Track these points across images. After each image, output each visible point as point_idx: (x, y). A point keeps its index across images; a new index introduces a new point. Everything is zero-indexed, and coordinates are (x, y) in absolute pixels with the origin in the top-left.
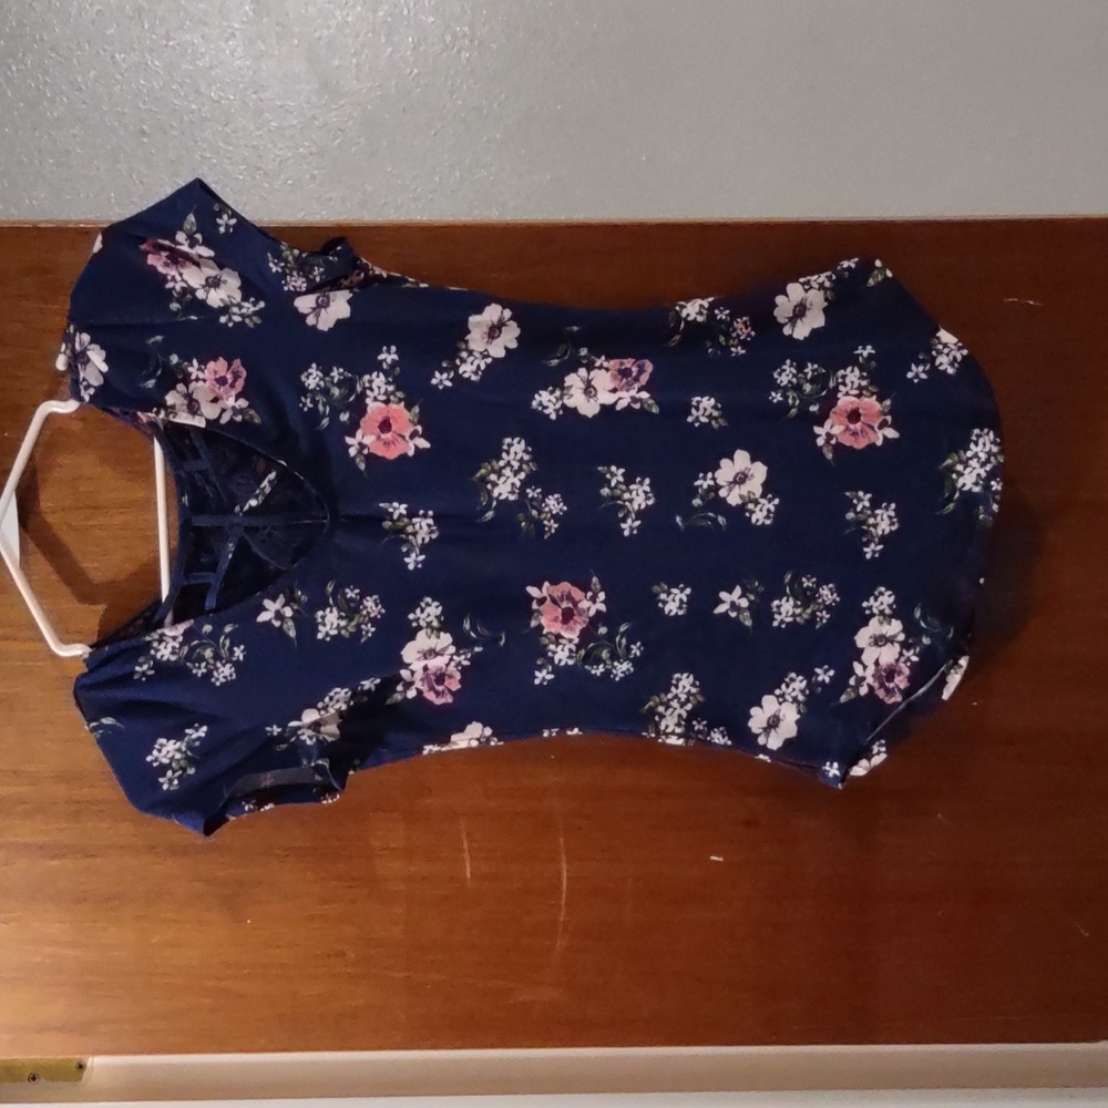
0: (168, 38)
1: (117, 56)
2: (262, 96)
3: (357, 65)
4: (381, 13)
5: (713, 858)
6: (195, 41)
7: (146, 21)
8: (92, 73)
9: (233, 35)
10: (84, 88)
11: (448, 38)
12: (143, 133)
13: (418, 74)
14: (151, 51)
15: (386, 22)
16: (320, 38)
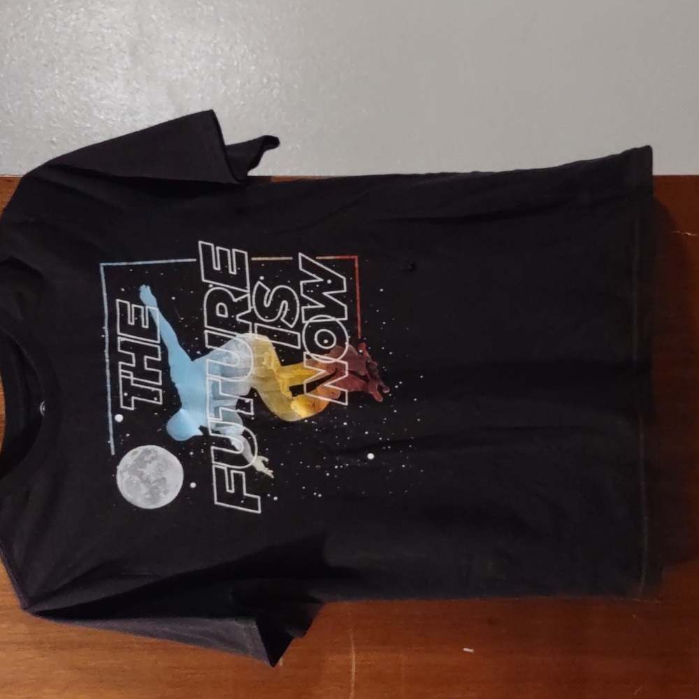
0: (72, 79)
1: (36, 91)
2: (137, 118)
3: (202, 98)
4: (219, 64)
5: (466, 649)
6: (91, 81)
7: (57, 68)
8: (18, 103)
9: (116, 78)
10: (12, 111)
11: (265, 81)
12: (52, 142)
13: (243, 105)
14: (60, 88)
15: (222, 69)
16: (177, 80)
